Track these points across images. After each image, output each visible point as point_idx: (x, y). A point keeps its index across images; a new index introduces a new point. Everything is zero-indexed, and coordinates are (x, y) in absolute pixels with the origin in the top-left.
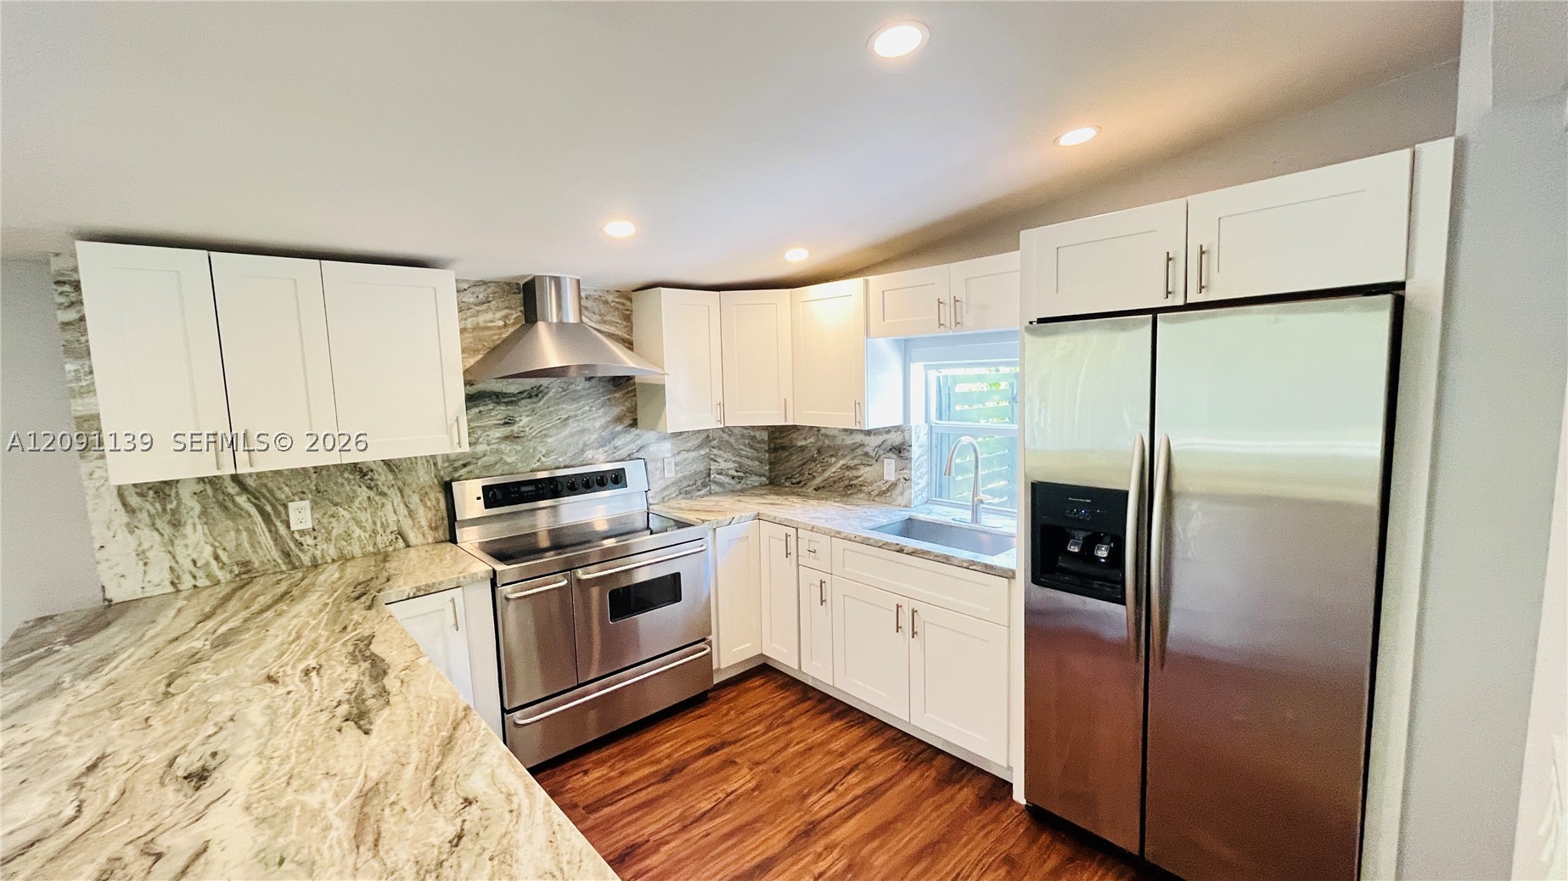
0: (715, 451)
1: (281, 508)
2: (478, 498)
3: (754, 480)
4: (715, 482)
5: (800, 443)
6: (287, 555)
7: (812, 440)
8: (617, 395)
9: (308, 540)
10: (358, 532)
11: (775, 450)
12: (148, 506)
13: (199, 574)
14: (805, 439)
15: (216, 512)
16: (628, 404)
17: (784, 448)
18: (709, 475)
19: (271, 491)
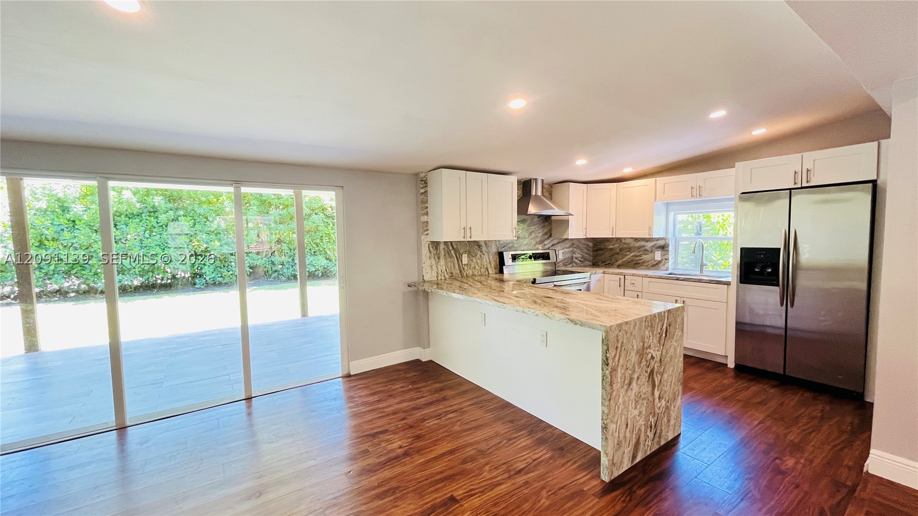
0: (575, 249)
1: (460, 256)
2: (510, 258)
3: (587, 263)
4: (574, 262)
5: (610, 247)
6: (461, 272)
7: (617, 245)
8: (546, 224)
9: (466, 268)
10: (477, 267)
11: (596, 251)
12: (433, 251)
13: (442, 275)
14: (613, 245)
15: (447, 255)
16: (549, 228)
17: (601, 249)
18: (572, 259)
19: (459, 250)
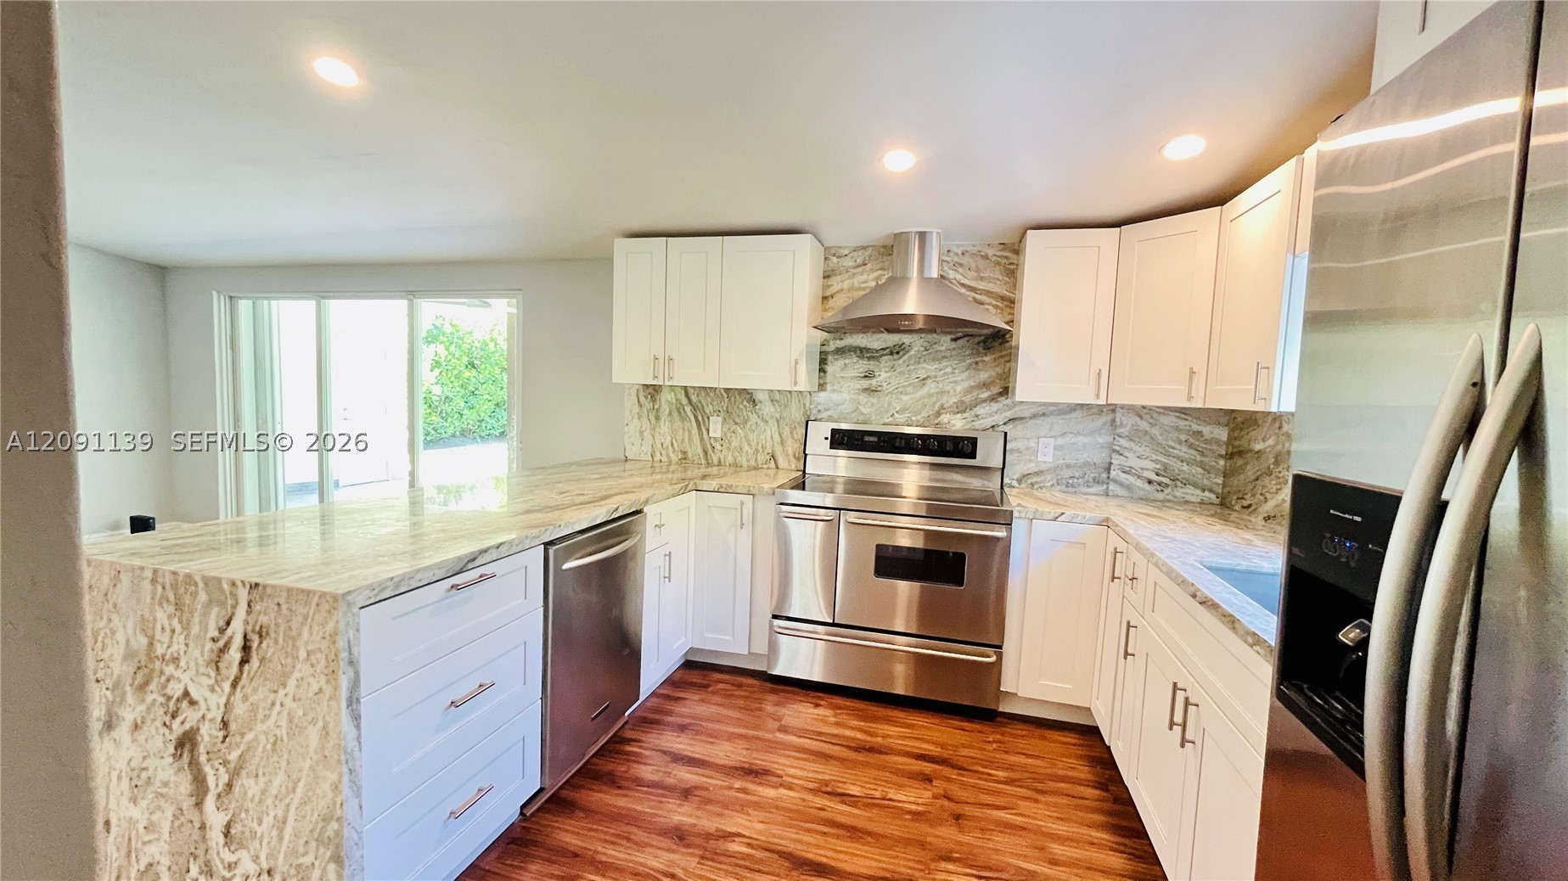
0: (1123, 442)
1: (706, 420)
2: (826, 438)
3: (1194, 494)
4: (1116, 481)
6: (706, 453)
8: (986, 359)
9: (718, 447)
10: (746, 448)
12: (647, 404)
13: (663, 453)
15: (675, 414)
16: (999, 370)
18: (1108, 470)
19: (703, 406)
